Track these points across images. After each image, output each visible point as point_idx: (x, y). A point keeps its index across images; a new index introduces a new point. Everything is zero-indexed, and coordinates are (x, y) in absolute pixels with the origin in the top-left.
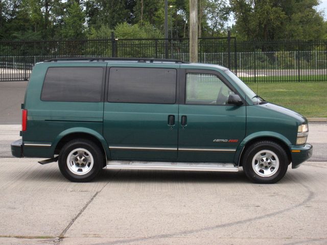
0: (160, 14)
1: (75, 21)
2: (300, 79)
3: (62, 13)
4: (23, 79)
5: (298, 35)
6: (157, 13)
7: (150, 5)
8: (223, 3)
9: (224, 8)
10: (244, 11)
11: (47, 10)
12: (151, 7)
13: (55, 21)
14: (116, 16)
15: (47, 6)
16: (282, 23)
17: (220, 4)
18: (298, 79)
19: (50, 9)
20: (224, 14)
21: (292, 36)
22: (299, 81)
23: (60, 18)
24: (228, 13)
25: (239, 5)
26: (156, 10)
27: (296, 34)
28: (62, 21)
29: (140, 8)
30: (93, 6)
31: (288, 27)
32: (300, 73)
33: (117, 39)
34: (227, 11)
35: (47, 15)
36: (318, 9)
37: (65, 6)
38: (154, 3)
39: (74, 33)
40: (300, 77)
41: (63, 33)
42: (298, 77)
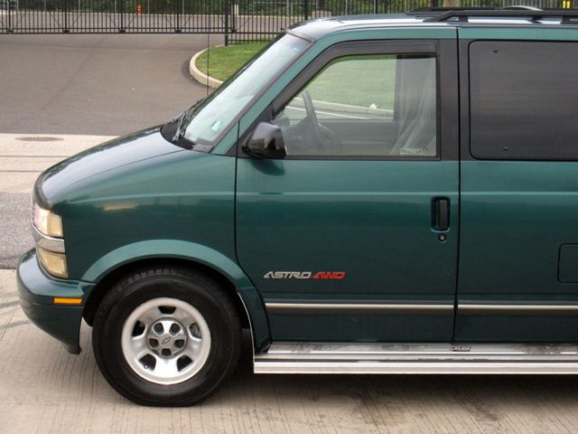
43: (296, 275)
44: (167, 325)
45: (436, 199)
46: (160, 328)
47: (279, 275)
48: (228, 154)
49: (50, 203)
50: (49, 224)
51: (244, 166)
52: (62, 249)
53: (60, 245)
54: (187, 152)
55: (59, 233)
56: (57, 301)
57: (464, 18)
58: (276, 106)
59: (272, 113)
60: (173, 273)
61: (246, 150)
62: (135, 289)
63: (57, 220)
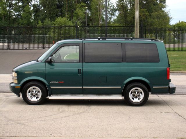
0: (77, 12)
1: (27, 15)
2: (182, 50)
3: (19, 11)
4: (24, 49)
5: (155, 24)
6: (75, 11)
7: (71, 7)
8: (112, 6)
9: (113, 9)
10: (125, 11)
11: (10, 9)
12: (72, 8)
13: (15, 15)
14: (52, 13)
15: (10, 6)
16: (146, 18)
17: (111, 6)
18: (180, 49)
19: (12, 9)
20: (113, 12)
21: (152, 25)
22: (181, 50)
23: (18, 13)
24: (115, 12)
25: (122, 7)
26: (75, 9)
27: (154, 24)
28: (18, 15)
29: (66, 9)
30: (37, 7)
31: (150, 20)
32: (182, 47)
33: (79, 26)
34: (115, 10)
35: (10, 12)
36: (166, 10)
37: (21, 7)
38: (74, 6)
39: (27, 22)
40: (182, 48)
41: (21, 22)
42: (180, 48)
43: (56, 82)
44: (34, 91)
45: (79, 69)
46: (33, 92)
47: (53, 82)
48: (44, 62)
49: (15, 71)
50: (15, 75)
51: (47, 64)
52: (17, 79)
53: (16, 78)
54: (38, 62)
55: (16, 76)
56: (16, 87)
57: (85, 39)
58: (52, 54)
59: (52, 55)
60: (35, 82)
61: (47, 62)
62: (29, 85)
63: (16, 74)
